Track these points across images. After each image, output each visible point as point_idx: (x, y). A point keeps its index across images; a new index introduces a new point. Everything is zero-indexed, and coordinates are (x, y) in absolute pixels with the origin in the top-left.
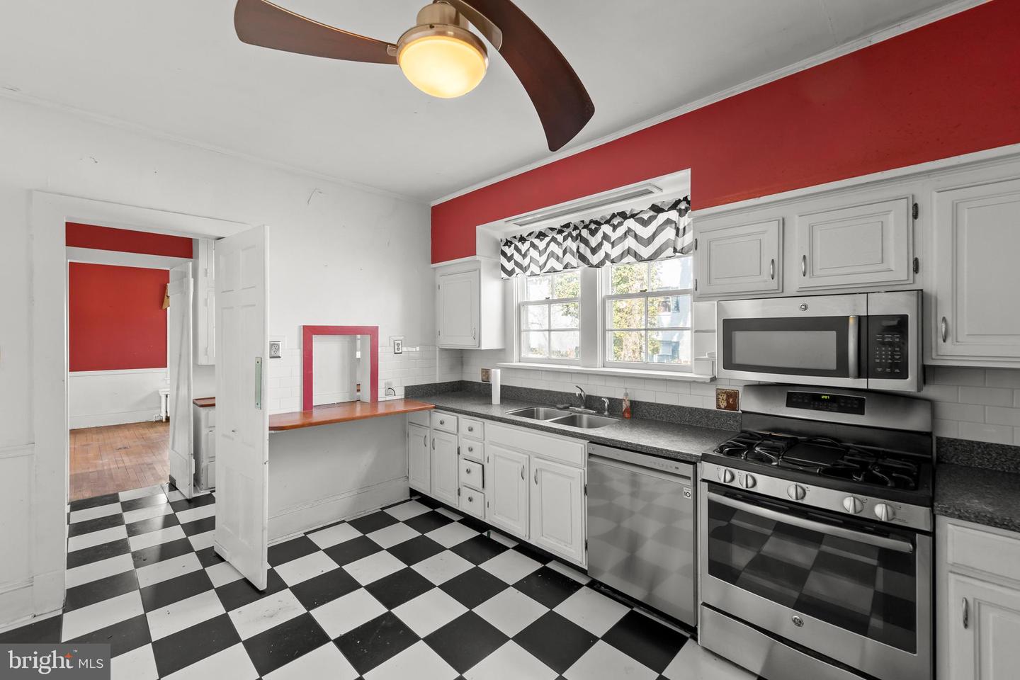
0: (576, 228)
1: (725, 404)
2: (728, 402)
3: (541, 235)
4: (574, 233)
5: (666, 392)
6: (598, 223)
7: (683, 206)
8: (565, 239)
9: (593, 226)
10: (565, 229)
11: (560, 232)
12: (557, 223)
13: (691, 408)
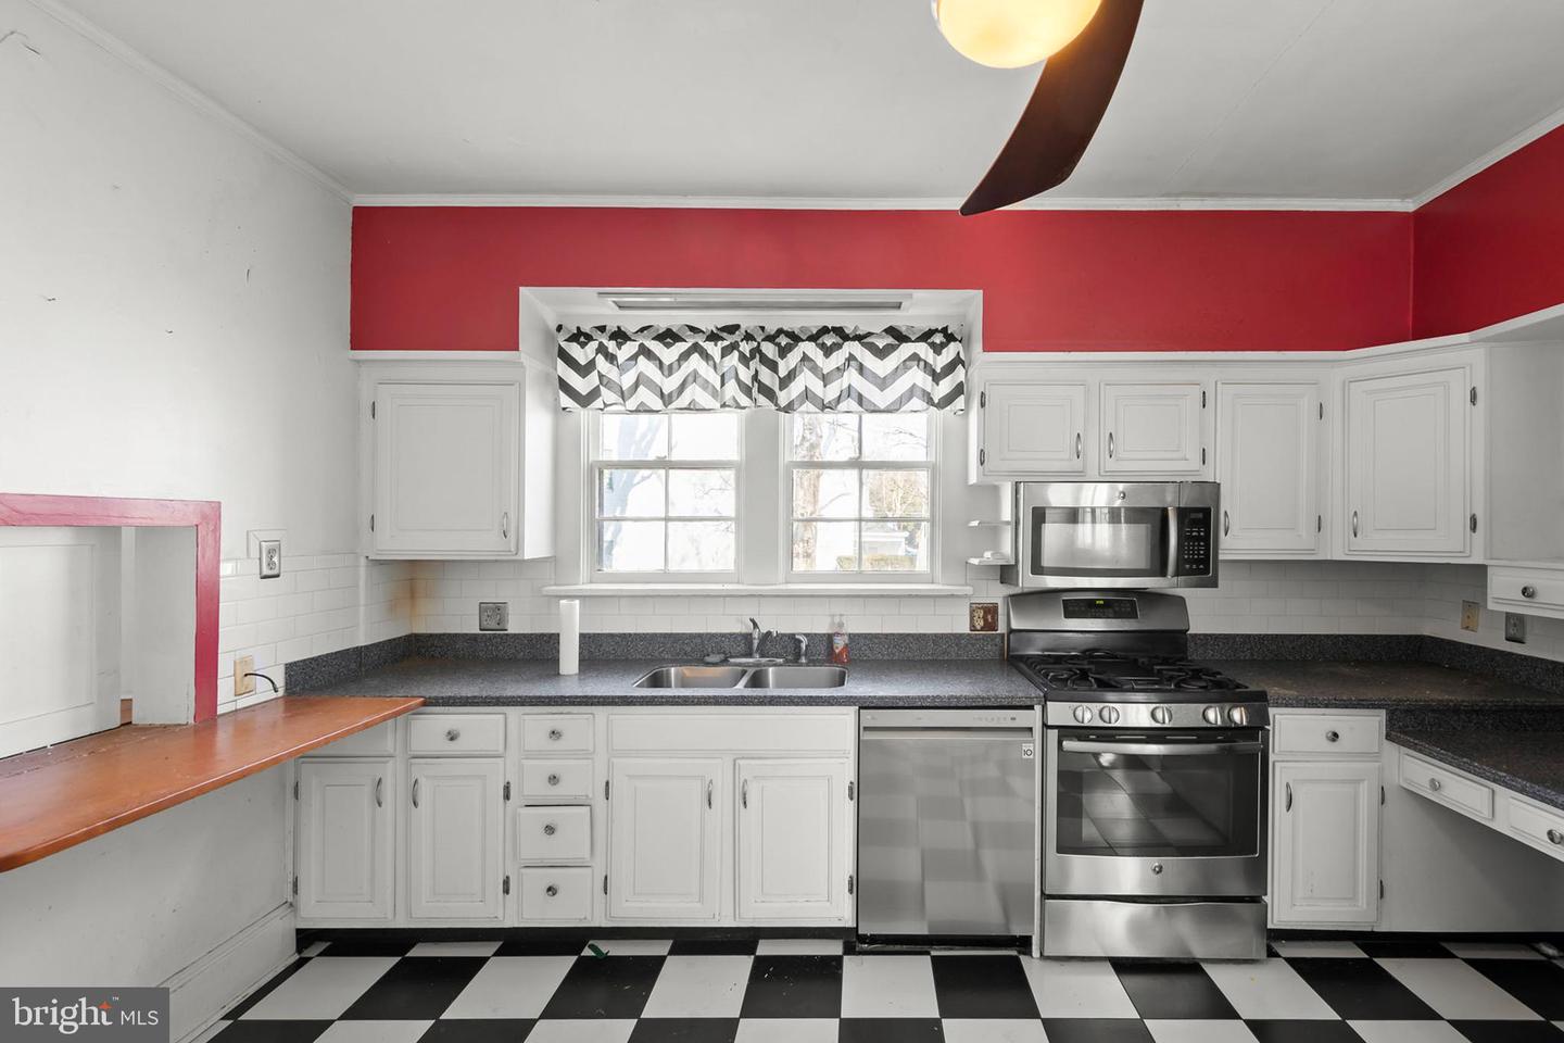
0: (749, 337)
1: (982, 623)
2: (985, 620)
3: (668, 337)
4: (746, 347)
5: (899, 615)
6: (795, 338)
7: (938, 339)
8: (725, 352)
9: (784, 341)
10: (724, 335)
11: (713, 337)
12: (709, 320)
13: (936, 635)
